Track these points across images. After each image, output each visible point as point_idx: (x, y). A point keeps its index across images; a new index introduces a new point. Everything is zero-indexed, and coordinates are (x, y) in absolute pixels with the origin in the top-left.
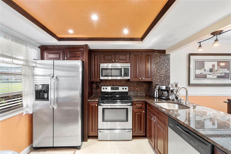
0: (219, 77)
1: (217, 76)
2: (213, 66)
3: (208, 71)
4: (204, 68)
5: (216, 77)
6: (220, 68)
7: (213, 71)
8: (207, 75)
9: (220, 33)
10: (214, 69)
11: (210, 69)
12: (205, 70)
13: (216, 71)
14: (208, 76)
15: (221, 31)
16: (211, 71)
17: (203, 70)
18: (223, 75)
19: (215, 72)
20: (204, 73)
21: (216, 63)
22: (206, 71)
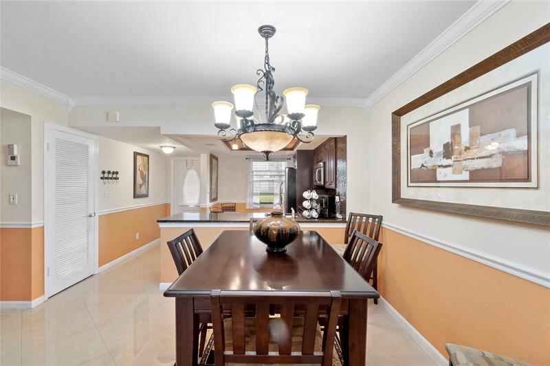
0: (477, 176)
1: (471, 172)
2: (456, 130)
3: (438, 154)
4: (429, 146)
5: (466, 176)
8: (439, 170)
10: (459, 144)
11: (446, 146)
12: (431, 153)
13: (467, 149)
14: (441, 174)
16: (448, 151)
17: (426, 152)
18: (496, 163)
19: (460, 153)
20: (430, 163)
21: (463, 118)
22: (434, 155)
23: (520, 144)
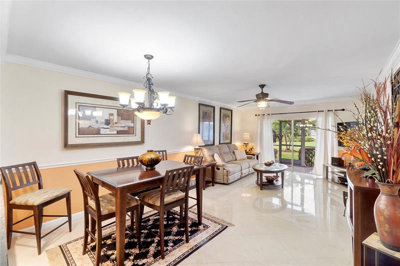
0: (119, 133)
1: (118, 131)
2: (111, 115)
3: (102, 123)
4: (95, 118)
5: (115, 132)
6: (122, 120)
7: (111, 123)
8: (101, 130)
10: (113, 121)
11: (106, 120)
12: (97, 121)
13: (116, 123)
16: (108, 122)
17: (93, 121)
18: (126, 129)
19: (113, 124)
20: (96, 126)
21: (115, 112)
22: (99, 123)
23: (132, 125)
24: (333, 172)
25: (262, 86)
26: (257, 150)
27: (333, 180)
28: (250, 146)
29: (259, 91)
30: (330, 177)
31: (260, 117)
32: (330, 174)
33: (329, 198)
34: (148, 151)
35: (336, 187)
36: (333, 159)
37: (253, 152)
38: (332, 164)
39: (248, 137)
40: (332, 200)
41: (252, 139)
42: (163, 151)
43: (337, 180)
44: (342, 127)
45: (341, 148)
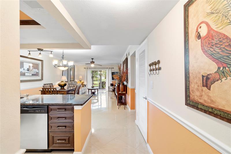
0: (33, 75)
1: (32, 74)
2: (30, 66)
3: (26, 70)
4: (23, 67)
6: (34, 68)
7: (30, 70)
8: (26, 73)
9: (42, 50)
10: (30, 69)
11: (28, 69)
12: (24, 69)
14: (26, 74)
15: (43, 49)
16: (28, 70)
17: (22, 69)
18: (35, 73)
20: (23, 71)
21: (31, 65)
23: (38, 71)
24: (111, 88)
25: (92, 59)
26: (85, 83)
27: (111, 91)
28: (82, 81)
29: (91, 60)
30: (110, 90)
31: (86, 69)
32: (110, 89)
33: (110, 97)
34: (61, 81)
35: (112, 93)
36: (111, 84)
37: (84, 84)
38: (111, 86)
39: (82, 77)
40: (111, 97)
41: (83, 78)
42: (51, 84)
43: (112, 90)
44: (113, 74)
45: (113, 81)
